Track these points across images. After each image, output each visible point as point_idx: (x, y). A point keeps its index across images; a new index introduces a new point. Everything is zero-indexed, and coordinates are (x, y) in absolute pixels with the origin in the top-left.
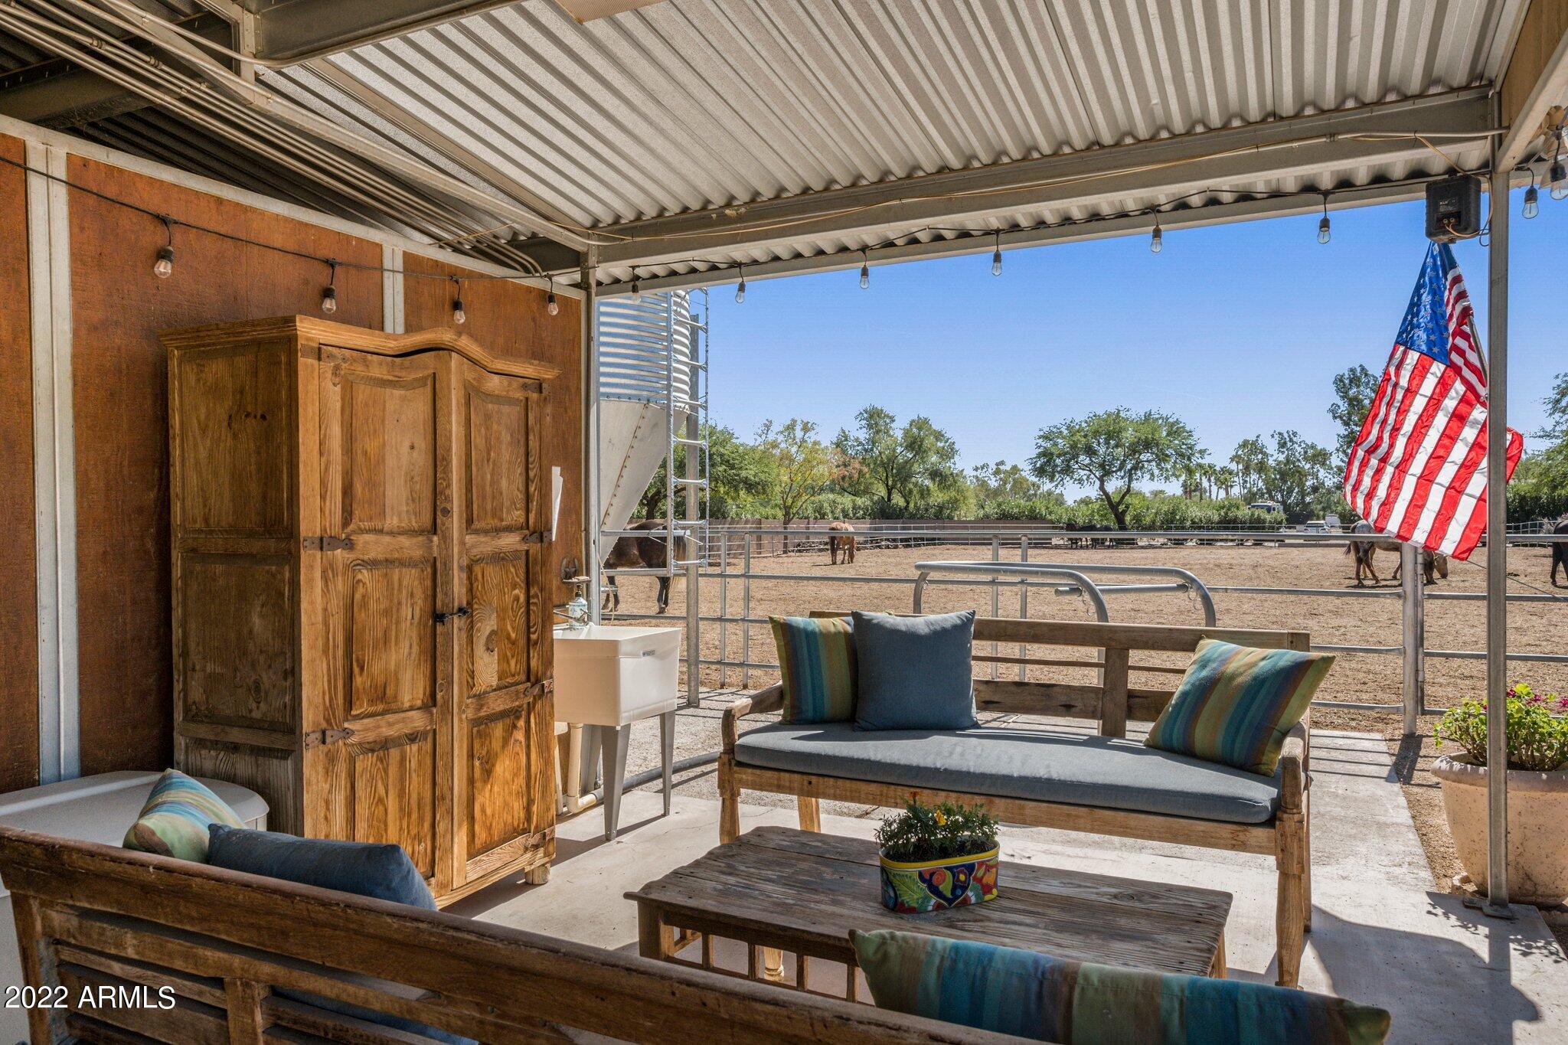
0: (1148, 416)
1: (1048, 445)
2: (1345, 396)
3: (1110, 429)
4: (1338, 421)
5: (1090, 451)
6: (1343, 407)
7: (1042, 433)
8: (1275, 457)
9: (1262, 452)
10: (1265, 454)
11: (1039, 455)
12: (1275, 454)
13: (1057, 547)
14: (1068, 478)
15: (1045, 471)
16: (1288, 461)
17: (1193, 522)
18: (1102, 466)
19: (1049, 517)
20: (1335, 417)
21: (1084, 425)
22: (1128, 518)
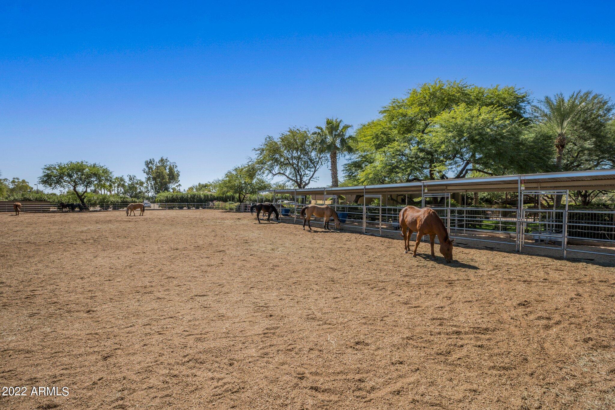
0: (94, 166)
1: (49, 172)
2: (148, 167)
3: (79, 168)
4: (145, 174)
5: (70, 176)
6: (147, 170)
7: (46, 167)
8: (127, 182)
9: (123, 181)
10: (125, 182)
11: (45, 176)
12: (128, 182)
13: (54, 212)
14: (59, 185)
15: (48, 182)
16: (132, 184)
17: (111, 202)
18: (75, 182)
19: (48, 200)
20: (144, 172)
21: (66, 165)
22: (85, 200)
